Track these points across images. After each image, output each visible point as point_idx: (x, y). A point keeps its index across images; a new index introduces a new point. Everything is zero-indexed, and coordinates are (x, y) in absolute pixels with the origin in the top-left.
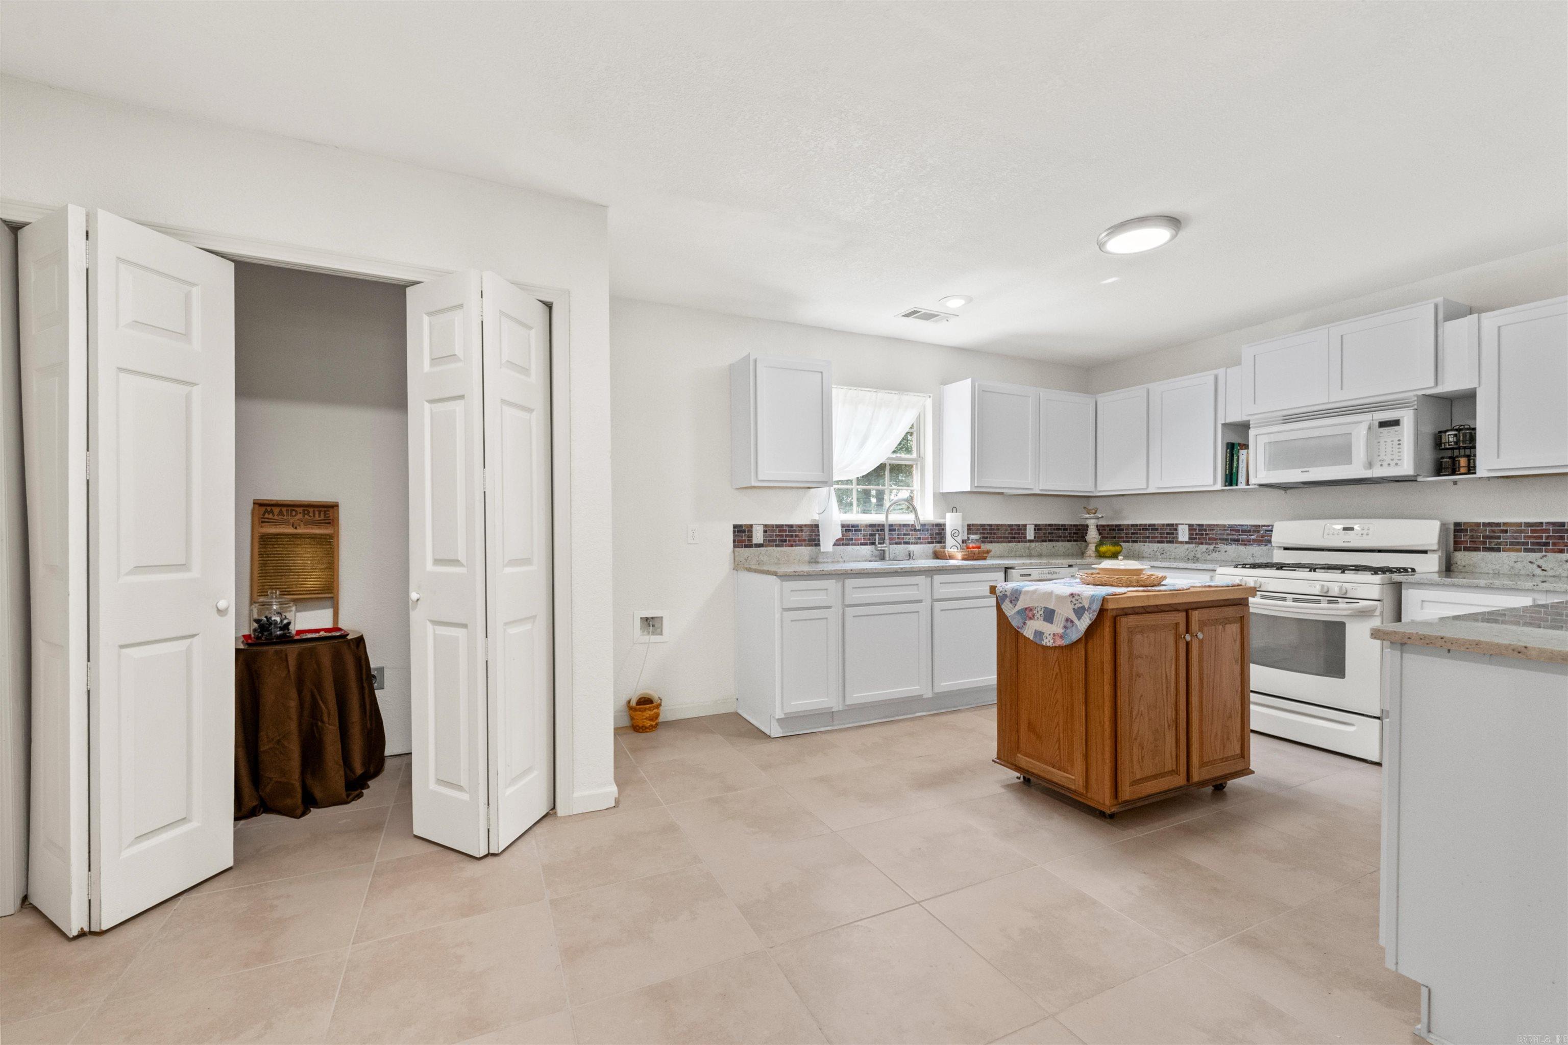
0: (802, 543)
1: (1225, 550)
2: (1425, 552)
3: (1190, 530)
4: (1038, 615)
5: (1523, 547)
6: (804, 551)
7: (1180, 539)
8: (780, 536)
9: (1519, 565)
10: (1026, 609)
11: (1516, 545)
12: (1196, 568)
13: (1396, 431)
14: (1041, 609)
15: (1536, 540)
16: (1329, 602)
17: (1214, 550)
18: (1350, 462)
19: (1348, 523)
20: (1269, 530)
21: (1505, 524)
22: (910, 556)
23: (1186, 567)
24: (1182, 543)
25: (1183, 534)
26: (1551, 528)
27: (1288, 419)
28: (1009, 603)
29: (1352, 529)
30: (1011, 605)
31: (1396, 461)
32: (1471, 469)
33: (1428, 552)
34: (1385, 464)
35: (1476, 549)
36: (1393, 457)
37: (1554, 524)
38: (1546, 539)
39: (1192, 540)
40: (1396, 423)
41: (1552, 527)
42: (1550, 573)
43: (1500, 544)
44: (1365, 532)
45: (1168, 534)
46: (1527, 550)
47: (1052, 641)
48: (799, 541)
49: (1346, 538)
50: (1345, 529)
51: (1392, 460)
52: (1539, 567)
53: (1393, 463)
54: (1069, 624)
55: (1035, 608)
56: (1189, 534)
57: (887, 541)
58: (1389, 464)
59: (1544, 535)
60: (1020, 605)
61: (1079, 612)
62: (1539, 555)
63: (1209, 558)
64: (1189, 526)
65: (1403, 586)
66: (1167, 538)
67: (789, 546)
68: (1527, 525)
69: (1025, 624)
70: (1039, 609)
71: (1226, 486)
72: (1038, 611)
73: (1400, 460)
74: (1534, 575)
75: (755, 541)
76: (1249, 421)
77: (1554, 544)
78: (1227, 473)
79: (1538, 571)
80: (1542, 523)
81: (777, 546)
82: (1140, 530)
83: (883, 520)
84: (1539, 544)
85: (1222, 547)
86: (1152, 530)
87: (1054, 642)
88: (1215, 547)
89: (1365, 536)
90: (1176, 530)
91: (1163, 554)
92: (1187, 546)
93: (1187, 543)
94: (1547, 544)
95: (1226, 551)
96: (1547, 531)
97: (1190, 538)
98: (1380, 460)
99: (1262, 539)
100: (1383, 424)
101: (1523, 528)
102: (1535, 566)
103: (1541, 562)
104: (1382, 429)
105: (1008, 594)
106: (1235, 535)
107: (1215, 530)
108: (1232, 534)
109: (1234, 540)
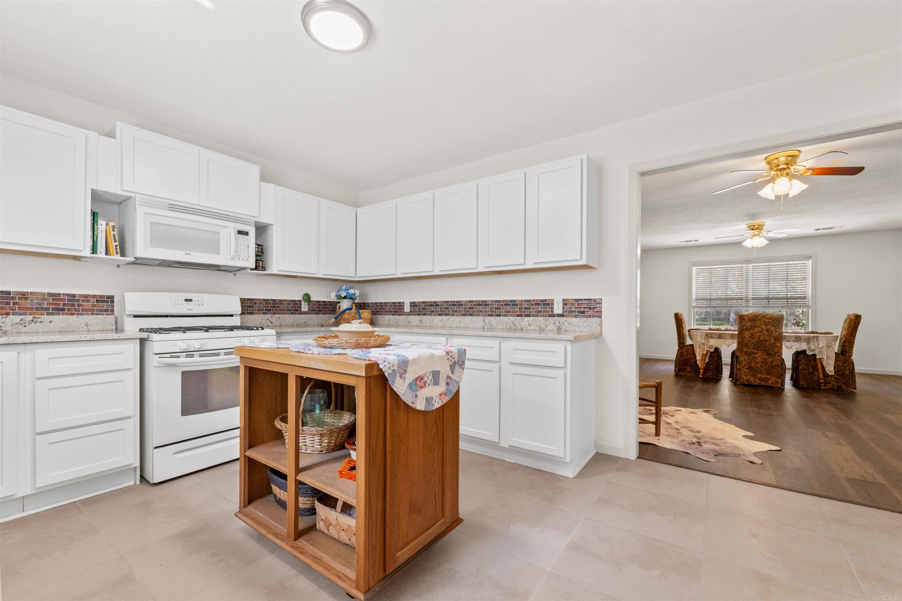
1: (50, 320)
2: (232, 316)
4: (429, 381)
9: (263, 321)
10: (416, 379)
13: (247, 239)
14: (430, 374)
17: (32, 321)
18: (218, 253)
19: (189, 296)
20: (110, 299)
21: (255, 299)
27: (173, 207)
28: (399, 379)
29: (191, 300)
30: (401, 380)
32: (264, 268)
33: (234, 316)
34: (241, 259)
36: (245, 255)
40: (247, 234)
42: (274, 324)
43: (253, 310)
44: (201, 302)
46: (264, 313)
49: (190, 307)
50: (186, 300)
51: (245, 257)
52: (270, 322)
53: (245, 259)
54: (449, 380)
55: (425, 375)
58: (243, 259)
60: (410, 377)
62: (269, 316)
68: (263, 300)
69: (416, 396)
70: (428, 374)
72: (428, 377)
73: (248, 257)
74: (268, 326)
76: (132, 197)
77: (274, 310)
84: (267, 310)
85: (46, 318)
87: (442, 402)
88: (34, 318)
95: (50, 322)
98: (238, 256)
99: (93, 308)
100: (240, 232)
101: (263, 302)
102: (269, 321)
103: (271, 319)
104: (239, 235)
105: (395, 368)
106: (59, 305)
107: (30, 299)
108: (55, 304)
109: (57, 309)
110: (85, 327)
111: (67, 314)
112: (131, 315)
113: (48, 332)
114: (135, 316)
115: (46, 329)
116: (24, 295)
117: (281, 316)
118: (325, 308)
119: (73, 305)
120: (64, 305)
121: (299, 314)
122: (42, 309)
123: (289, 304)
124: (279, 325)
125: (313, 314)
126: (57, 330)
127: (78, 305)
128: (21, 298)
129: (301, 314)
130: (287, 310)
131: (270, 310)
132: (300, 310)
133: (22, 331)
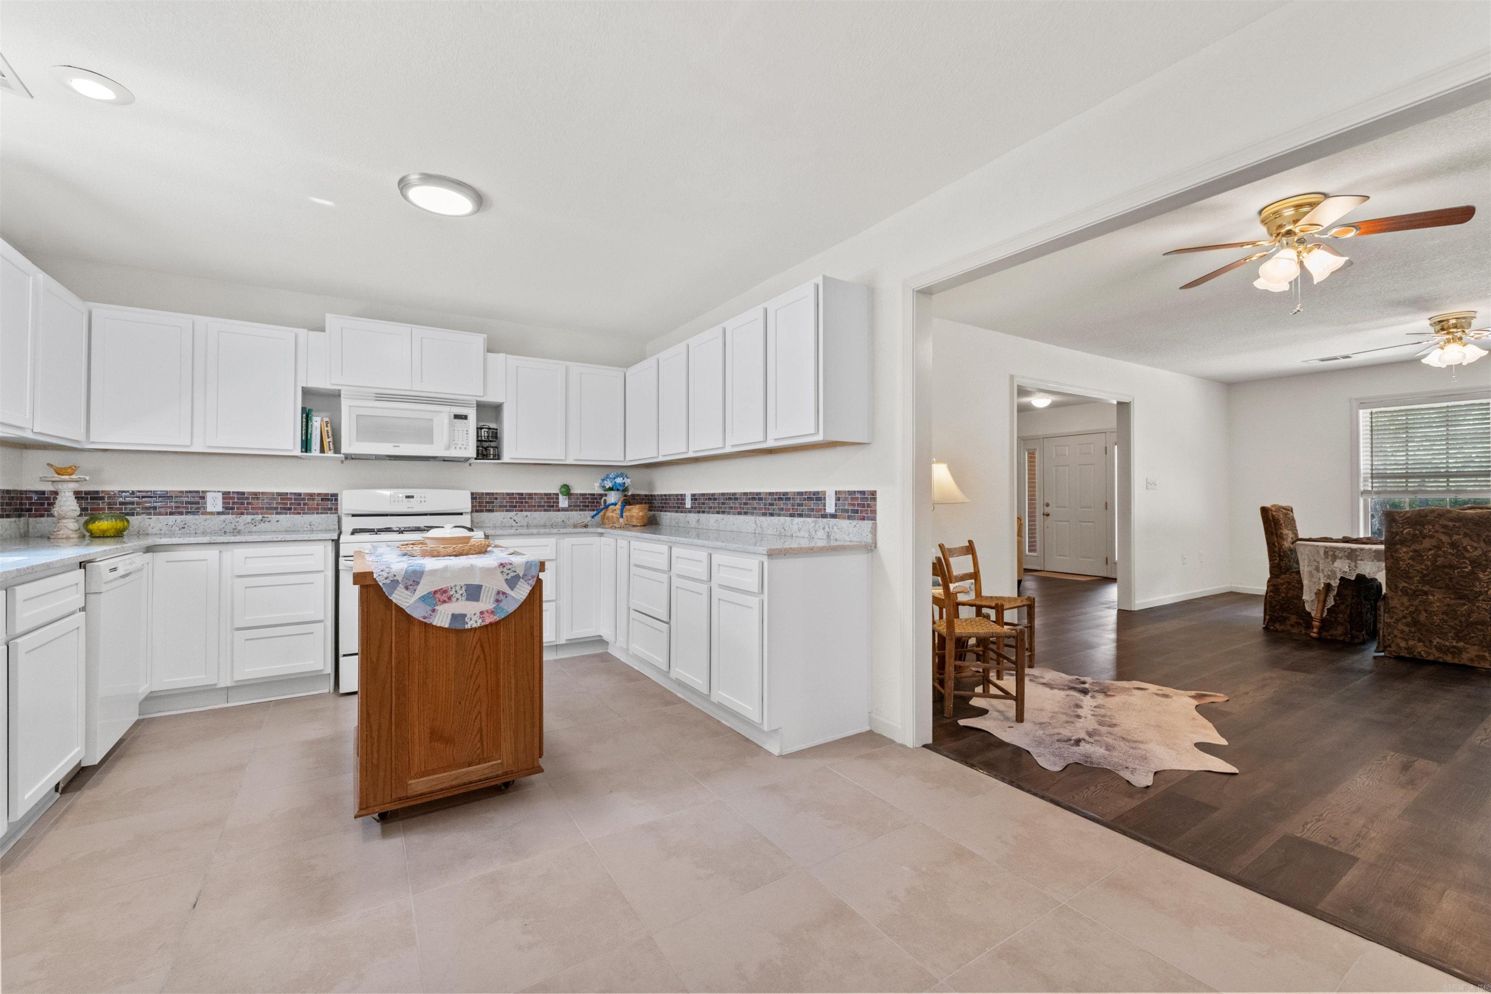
2: (461, 514)
3: (224, 498)
4: (458, 596)
5: (505, 509)
7: (209, 509)
9: (505, 521)
10: (435, 592)
11: (503, 508)
13: (464, 423)
14: (461, 587)
15: (511, 504)
17: (262, 520)
18: (431, 442)
19: (409, 492)
20: (334, 497)
24: (212, 513)
25: (214, 503)
27: (379, 397)
28: (404, 591)
29: (412, 497)
30: (408, 592)
31: (465, 446)
32: (498, 456)
33: (463, 514)
34: (458, 447)
36: (463, 443)
39: (228, 509)
40: (465, 417)
42: (519, 524)
43: (493, 507)
44: (423, 500)
45: (186, 503)
46: (507, 511)
47: (480, 620)
49: (410, 505)
50: (408, 497)
51: (463, 445)
52: (515, 521)
53: (463, 447)
54: (501, 597)
55: (452, 588)
56: (224, 503)
58: (460, 448)
59: (515, 501)
60: (422, 590)
61: (512, 582)
63: (255, 529)
64: (223, 494)
66: (187, 508)
68: (508, 494)
69: (434, 611)
70: (458, 588)
71: (302, 452)
72: (456, 591)
73: (467, 445)
74: (512, 527)
76: (339, 391)
77: (520, 507)
78: (304, 439)
84: (512, 507)
85: (274, 517)
87: (483, 621)
88: (263, 517)
89: (422, 502)
90: (203, 498)
91: (184, 528)
92: (223, 517)
93: (219, 513)
95: (278, 521)
97: (225, 508)
98: (455, 444)
99: (324, 507)
100: (457, 417)
101: (505, 496)
104: (456, 420)
105: (398, 578)
106: (287, 504)
107: (261, 499)
108: (282, 503)
109: (285, 509)
110: (309, 527)
111: (294, 513)
112: (348, 514)
113: (275, 531)
114: (353, 515)
115: (274, 529)
116: (256, 495)
117: (528, 513)
118: (594, 502)
119: (299, 504)
120: (291, 504)
121: (556, 511)
122: (272, 508)
123: (542, 498)
124: (526, 525)
125: (576, 510)
126: (283, 530)
127: (304, 504)
128: (254, 498)
129: (559, 511)
130: (538, 506)
131: (515, 507)
132: (557, 506)
133: (253, 530)
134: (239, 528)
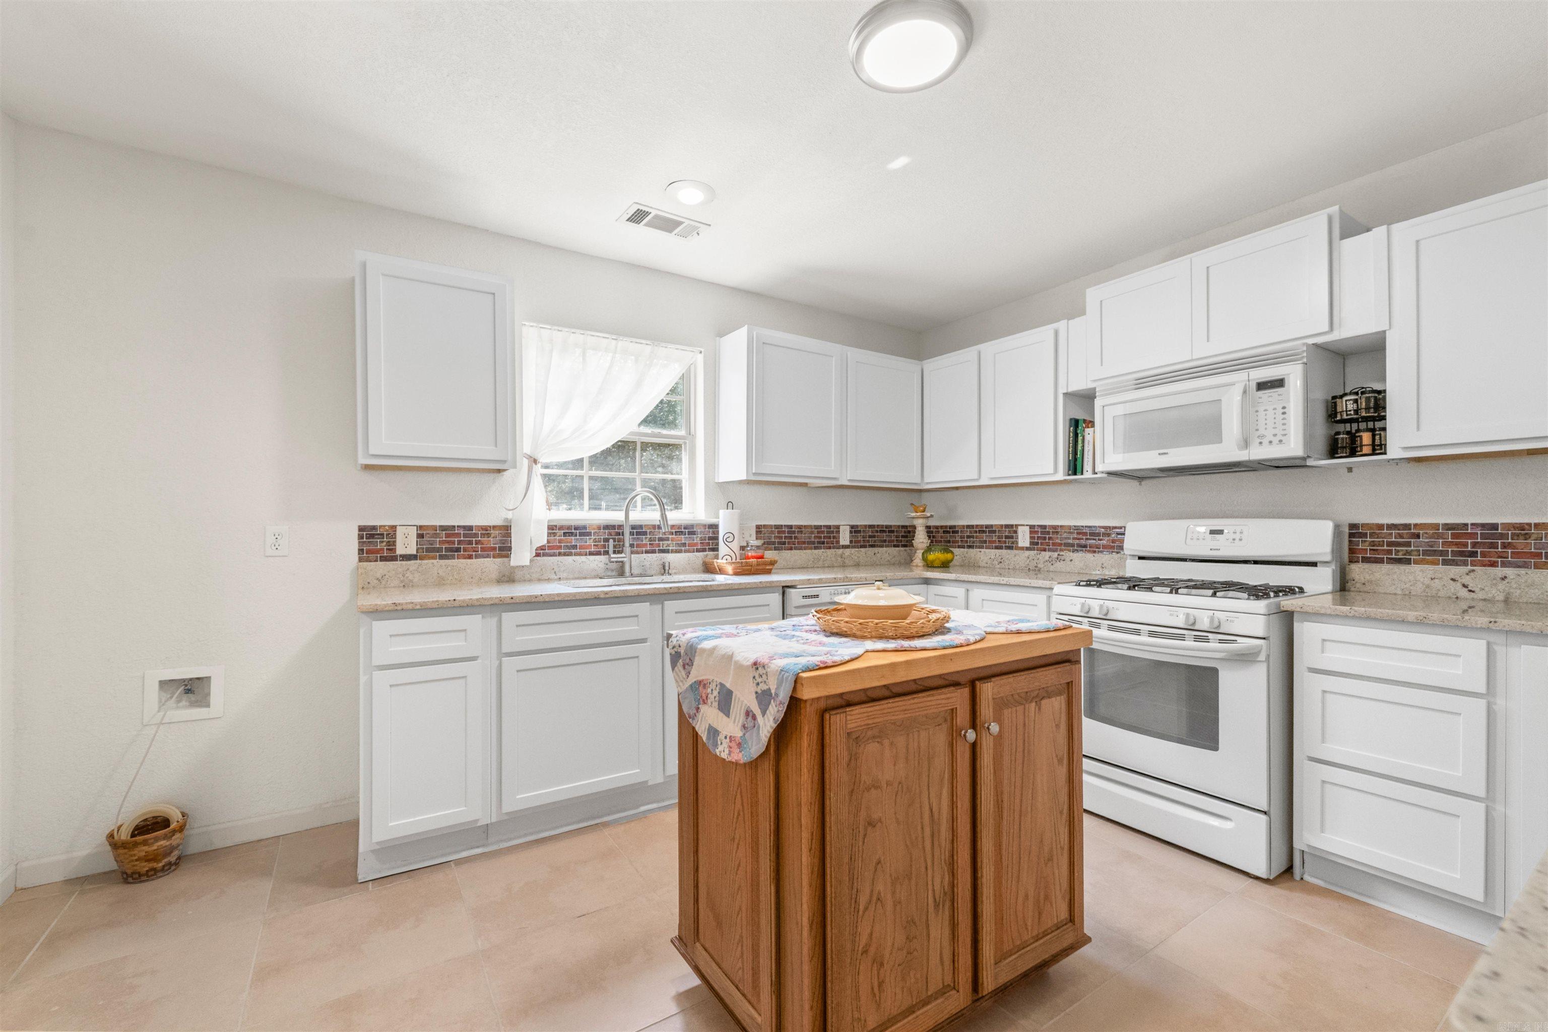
0: (487, 552)
1: (1071, 559)
2: (1314, 564)
3: (1031, 532)
5: (1441, 558)
6: (491, 565)
7: (1021, 544)
8: (448, 542)
9: (1437, 584)
10: (699, 682)
11: (1432, 555)
12: (1029, 585)
13: (1279, 395)
14: (717, 686)
15: (1458, 548)
16: (1197, 639)
17: (1057, 559)
18: (1220, 440)
19: (1217, 524)
20: (1121, 532)
21: (1416, 525)
22: (664, 569)
23: (1018, 584)
24: (1022, 548)
25: (1024, 539)
26: (1479, 532)
27: (1142, 383)
29: (1220, 532)
30: (683, 673)
31: (1279, 437)
32: (1378, 448)
33: (1318, 564)
34: (1265, 441)
35: (1380, 561)
36: (1275, 431)
37: (1483, 526)
38: (1473, 547)
39: (1034, 545)
40: (1279, 383)
41: (1481, 530)
42: (1480, 595)
43: (1407, 553)
44: (1237, 536)
45: (1007, 537)
46: (1446, 563)
47: (728, 751)
48: (483, 549)
49: (1214, 544)
50: (1213, 532)
51: (1275, 435)
52: (1465, 586)
53: (1276, 440)
55: (710, 683)
56: (1031, 538)
57: (627, 549)
58: (1271, 442)
59: (1469, 541)
60: (695, 674)
61: (764, 698)
62: (1463, 569)
63: (1052, 568)
64: (1030, 528)
65: (1296, 616)
66: (1005, 542)
67: (465, 558)
68: (1447, 527)
69: (698, 709)
71: (1069, 475)
72: (712, 690)
73: (1285, 435)
74: (1457, 598)
75: (400, 550)
76: (1095, 389)
77: (1483, 555)
78: (1070, 458)
79: (1463, 593)
80: (1466, 525)
81: (442, 557)
82: (976, 532)
83: (623, 521)
84: (1462, 554)
85: (1068, 555)
86: (990, 532)
87: (731, 753)
88: (1058, 555)
89: (1237, 541)
90: (1016, 532)
91: (1001, 562)
92: (1027, 553)
93: (1027, 549)
94: (1473, 554)
95: (1071, 560)
96: (1473, 535)
97: (1031, 543)
98: (1259, 436)
99: (1113, 544)
100: (1262, 386)
101: (1440, 531)
102: (1459, 585)
103: (1467, 580)
104: (1261, 393)
106: (1082, 540)
107: (1059, 533)
108: (1078, 539)
109: (1080, 546)
111: (1089, 551)
112: (1134, 556)
114: (1140, 558)
115: (1068, 570)
116: (1056, 529)
117: (1510, 572)
119: (1095, 540)
120: (1087, 540)
122: (1068, 545)
124: (1501, 597)
126: (1076, 571)
128: (1053, 532)
133: (1051, 570)
134: (1039, 566)
